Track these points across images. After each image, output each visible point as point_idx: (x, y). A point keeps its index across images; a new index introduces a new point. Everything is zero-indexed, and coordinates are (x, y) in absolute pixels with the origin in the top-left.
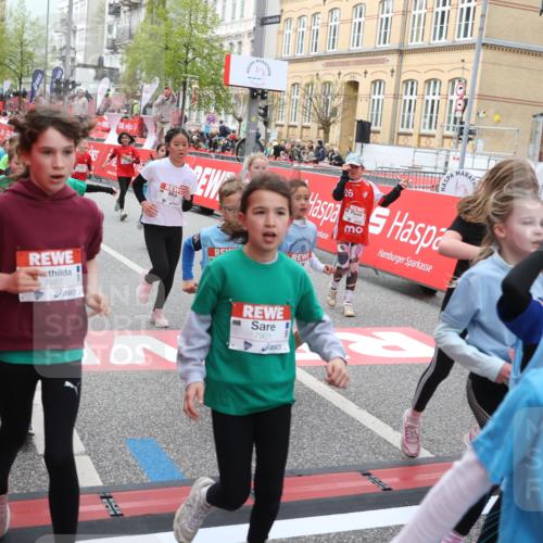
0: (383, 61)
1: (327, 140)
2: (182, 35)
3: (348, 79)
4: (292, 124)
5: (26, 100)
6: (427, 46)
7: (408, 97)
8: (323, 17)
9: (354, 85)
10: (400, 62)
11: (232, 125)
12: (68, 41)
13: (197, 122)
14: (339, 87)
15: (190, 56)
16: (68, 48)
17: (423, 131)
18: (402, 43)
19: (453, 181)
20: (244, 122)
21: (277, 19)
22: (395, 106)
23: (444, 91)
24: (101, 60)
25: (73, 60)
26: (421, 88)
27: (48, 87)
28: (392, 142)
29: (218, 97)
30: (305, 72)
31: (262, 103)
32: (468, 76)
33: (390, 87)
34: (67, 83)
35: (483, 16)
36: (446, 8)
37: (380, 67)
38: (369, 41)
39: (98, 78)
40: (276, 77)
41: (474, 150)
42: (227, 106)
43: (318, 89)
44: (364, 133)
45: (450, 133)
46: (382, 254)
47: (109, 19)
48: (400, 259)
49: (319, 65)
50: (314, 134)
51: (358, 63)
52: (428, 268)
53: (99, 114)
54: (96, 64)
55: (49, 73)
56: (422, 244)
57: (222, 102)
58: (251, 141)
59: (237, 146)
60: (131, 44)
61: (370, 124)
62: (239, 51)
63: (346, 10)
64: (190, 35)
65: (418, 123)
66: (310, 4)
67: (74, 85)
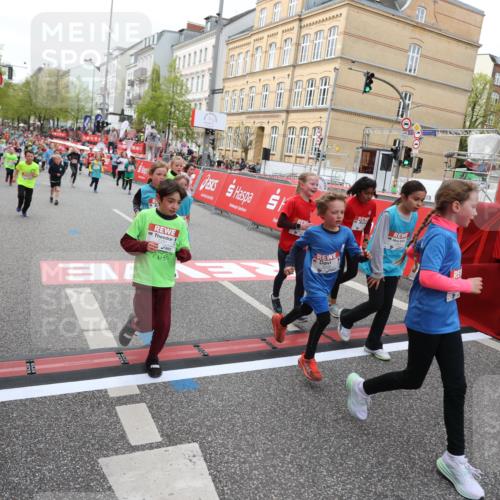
0: (277, 116)
2: (168, 98)
3: (259, 125)
4: (228, 149)
5: (80, 132)
6: (301, 108)
7: (291, 136)
8: (247, 91)
9: (262, 129)
10: (287, 117)
11: (194, 148)
12: (104, 100)
13: (175, 145)
14: (253, 130)
15: (173, 110)
16: (104, 103)
17: (300, 155)
18: (289, 106)
20: (202, 147)
21: (221, 91)
22: (284, 141)
23: (310, 133)
24: (123, 111)
25: (107, 110)
26: (298, 131)
27: (93, 126)
28: (281, 160)
29: (188, 134)
30: (235, 121)
31: (211, 137)
32: (323, 126)
33: (281, 128)
34: (103, 123)
35: (333, 93)
36: (313, 89)
37: (276, 119)
38: (271, 106)
39: (122, 120)
40: (220, 122)
41: (325, 166)
42: (193, 138)
43: (242, 130)
44: (267, 155)
45: (313, 156)
47: (128, 88)
49: (244, 117)
50: (239, 154)
51: (264, 117)
53: (121, 141)
54: (120, 112)
55: (93, 118)
57: (190, 136)
58: (205, 158)
59: (197, 161)
60: (140, 102)
61: (270, 150)
62: (200, 108)
63: (259, 88)
64: (173, 98)
65: (296, 150)
66: (240, 83)
67: (107, 124)
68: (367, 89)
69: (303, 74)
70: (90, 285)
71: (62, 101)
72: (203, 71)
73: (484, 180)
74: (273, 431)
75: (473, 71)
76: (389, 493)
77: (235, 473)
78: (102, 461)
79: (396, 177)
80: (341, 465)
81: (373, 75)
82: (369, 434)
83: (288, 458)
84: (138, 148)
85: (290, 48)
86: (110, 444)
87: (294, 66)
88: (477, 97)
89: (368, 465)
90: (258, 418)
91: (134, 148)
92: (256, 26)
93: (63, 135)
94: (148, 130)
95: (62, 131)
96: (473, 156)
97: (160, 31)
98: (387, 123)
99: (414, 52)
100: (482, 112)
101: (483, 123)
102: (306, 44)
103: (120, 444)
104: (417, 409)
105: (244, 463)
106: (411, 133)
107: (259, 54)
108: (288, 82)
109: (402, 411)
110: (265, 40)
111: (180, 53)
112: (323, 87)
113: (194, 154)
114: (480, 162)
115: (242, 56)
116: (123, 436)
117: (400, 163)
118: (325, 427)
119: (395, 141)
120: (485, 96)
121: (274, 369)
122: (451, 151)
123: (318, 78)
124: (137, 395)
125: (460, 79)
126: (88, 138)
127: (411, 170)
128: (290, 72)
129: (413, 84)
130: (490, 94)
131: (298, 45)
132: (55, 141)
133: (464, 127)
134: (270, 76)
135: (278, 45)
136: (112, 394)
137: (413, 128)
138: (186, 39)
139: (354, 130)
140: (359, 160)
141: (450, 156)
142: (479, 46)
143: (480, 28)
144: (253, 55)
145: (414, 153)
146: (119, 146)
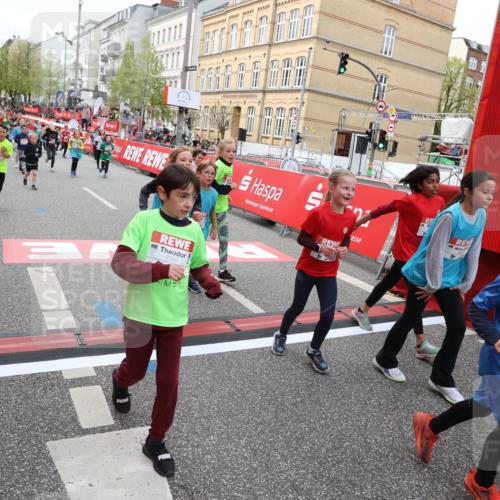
0: (255, 97)
1: (223, 137)
2: (142, 75)
3: (235, 105)
4: (204, 129)
5: (53, 109)
6: (277, 88)
7: (268, 117)
8: (223, 69)
9: (238, 109)
10: (264, 97)
11: (170, 128)
12: (76, 76)
13: (151, 124)
14: (230, 110)
15: (148, 87)
16: (77, 79)
17: (277, 136)
18: (265, 86)
19: (288, 163)
21: (194, 68)
22: (261, 121)
23: (287, 114)
24: (97, 87)
25: (81, 86)
26: (274, 112)
27: (66, 102)
28: (258, 141)
29: (163, 112)
30: (211, 100)
31: (186, 116)
33: (258, 111)
34: (76, 99)
36: (289, 69)
37: (253, 100)
38: (247, 85)
39: (96, 97)
40: (194, 101)
41: (301, 148)
42: (169, 117)
43: (219, 110)
44: (242, 135)
45: (290, 138)
46: (248, 202)
47: (101, 63)
48: (256, 205)
49: (219, 96)
50: (216, 134)
51: (241, 97)
52: (271, 210)
53: (95, 118)
54: (92, 88)
55: (66, 94)
56: (269, 197)
57: (166, 114)
58: (179, 137)
59: (171, 140)
60: (114, 78)
61: (245, 131)
62: (176, 86)
63: (235, 67)
64: (148, 75)
65: (273, 132)
66: (215, 62)
67: (80, 100)
68: (342, 70)
69: (279, 53)
70: (53, 265)
71: (34, 76)
72: (178, 48)
73: (457, 164)
74: (230, 415)
75: (447, 54)
76: (342, 478)
77: (187, 457)
78: (50, 444)
79: (372, 159)
80: (296, 449)
81: (347, 56)
82: (326, 418)
83: (243, 442)
84: (112, 126)
85: (266, 26)
86: (61, 427)
87: (270, 45)
88: (452, 81)
89: (324, 450)
90: (215, 401)
91: (108, 125)
92: (231, 2)
93: (36, 110)
94: (122, 107)
95: (34, 107)
96: (446, 140)
97: (133, 5)
98: (363, 106)
99: (389, 34)
100: (456, 97)
101: (457, 108)
102: (283, 23)
103: (71, 427)
104: (377, 393)
105: (197, 446)
106: (386, 116)
107: (234, 32)
108: (264, 61)
109: (362, 395)
110: (240, 17)
111: (154, 29)
112: (299, 68)
113: (170, 134)
114: (453, 146)
115: (217, 33)
116: (75, 419)
117: (375, 146)
118: (283, 411)
119: (371, 124)
120: (459, 80)
121: (235, 352)
122: (425, 135)
123: (294, 58)
124: (92, 377)
125: (435, 62)
126: (61, 115)
127: (387, 153)
128: (266, 50)
129: (387, 67)
130: (464, 78)
131: (274, 23)
132: (27, 116)
133: (439, 111)
134: (245, 55)
135: (254, 24)
136: (66, 376)
137: (388, 110)
138: (160, 14)
139: (330, 112)
140: (335, 142)
141: (423, 140)
142: (453, 30)
143: (454, 11)
144: (228, 33)
145: (390, 136)
146: (93, 123)
